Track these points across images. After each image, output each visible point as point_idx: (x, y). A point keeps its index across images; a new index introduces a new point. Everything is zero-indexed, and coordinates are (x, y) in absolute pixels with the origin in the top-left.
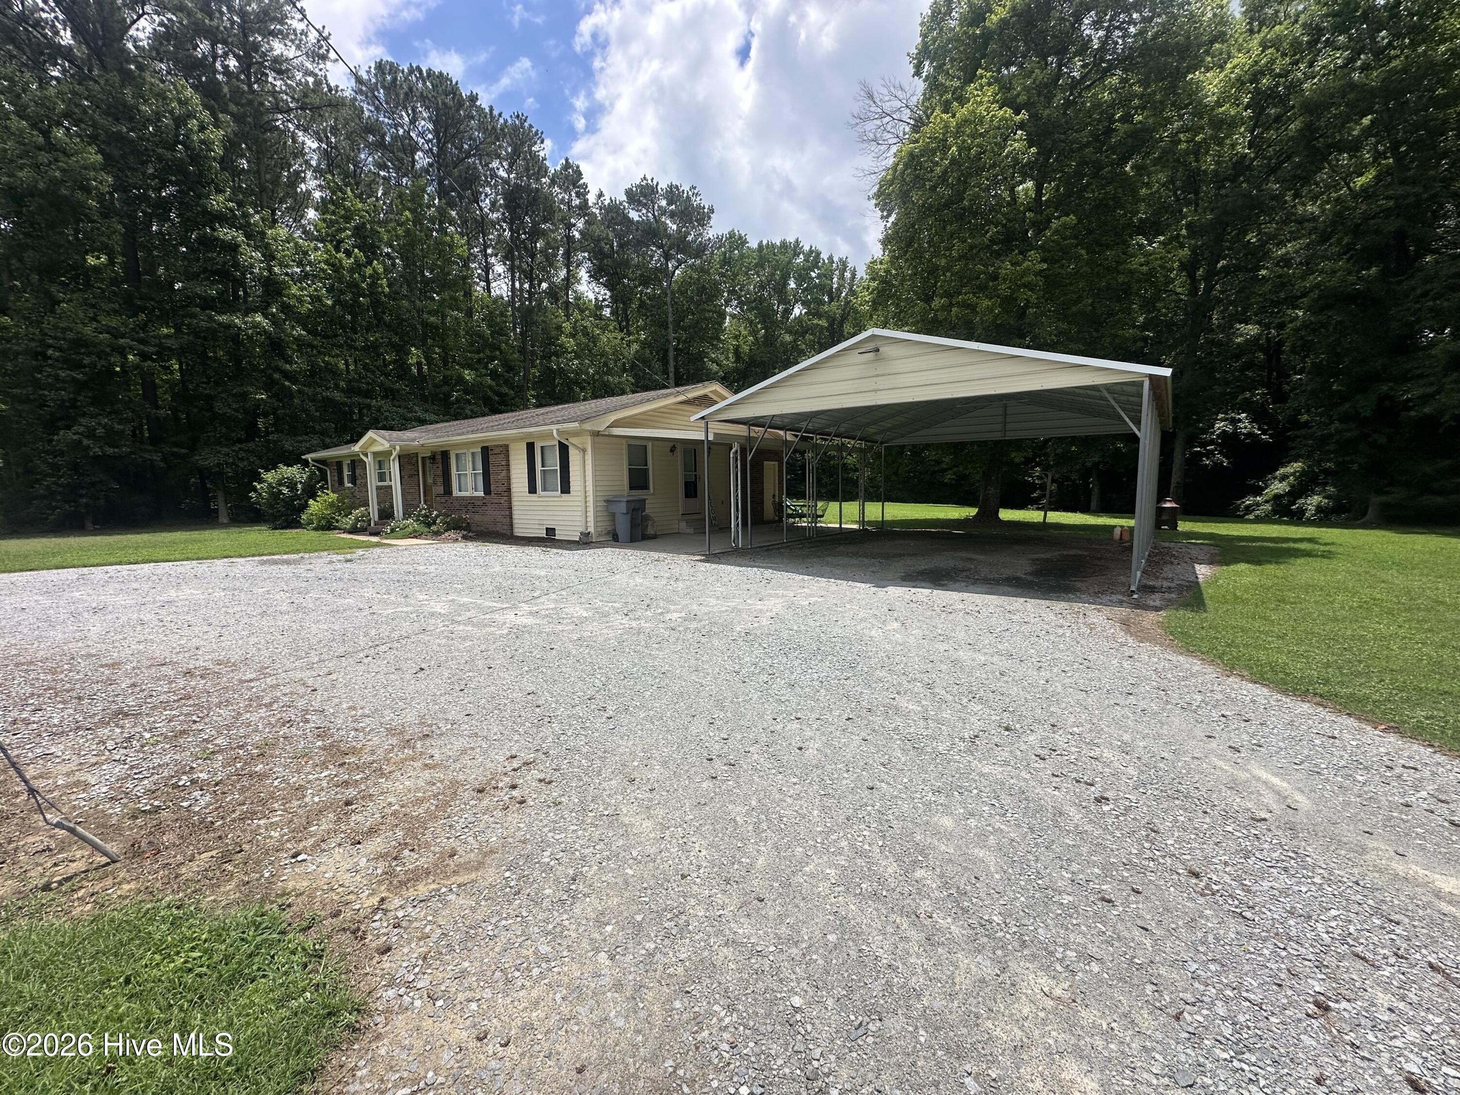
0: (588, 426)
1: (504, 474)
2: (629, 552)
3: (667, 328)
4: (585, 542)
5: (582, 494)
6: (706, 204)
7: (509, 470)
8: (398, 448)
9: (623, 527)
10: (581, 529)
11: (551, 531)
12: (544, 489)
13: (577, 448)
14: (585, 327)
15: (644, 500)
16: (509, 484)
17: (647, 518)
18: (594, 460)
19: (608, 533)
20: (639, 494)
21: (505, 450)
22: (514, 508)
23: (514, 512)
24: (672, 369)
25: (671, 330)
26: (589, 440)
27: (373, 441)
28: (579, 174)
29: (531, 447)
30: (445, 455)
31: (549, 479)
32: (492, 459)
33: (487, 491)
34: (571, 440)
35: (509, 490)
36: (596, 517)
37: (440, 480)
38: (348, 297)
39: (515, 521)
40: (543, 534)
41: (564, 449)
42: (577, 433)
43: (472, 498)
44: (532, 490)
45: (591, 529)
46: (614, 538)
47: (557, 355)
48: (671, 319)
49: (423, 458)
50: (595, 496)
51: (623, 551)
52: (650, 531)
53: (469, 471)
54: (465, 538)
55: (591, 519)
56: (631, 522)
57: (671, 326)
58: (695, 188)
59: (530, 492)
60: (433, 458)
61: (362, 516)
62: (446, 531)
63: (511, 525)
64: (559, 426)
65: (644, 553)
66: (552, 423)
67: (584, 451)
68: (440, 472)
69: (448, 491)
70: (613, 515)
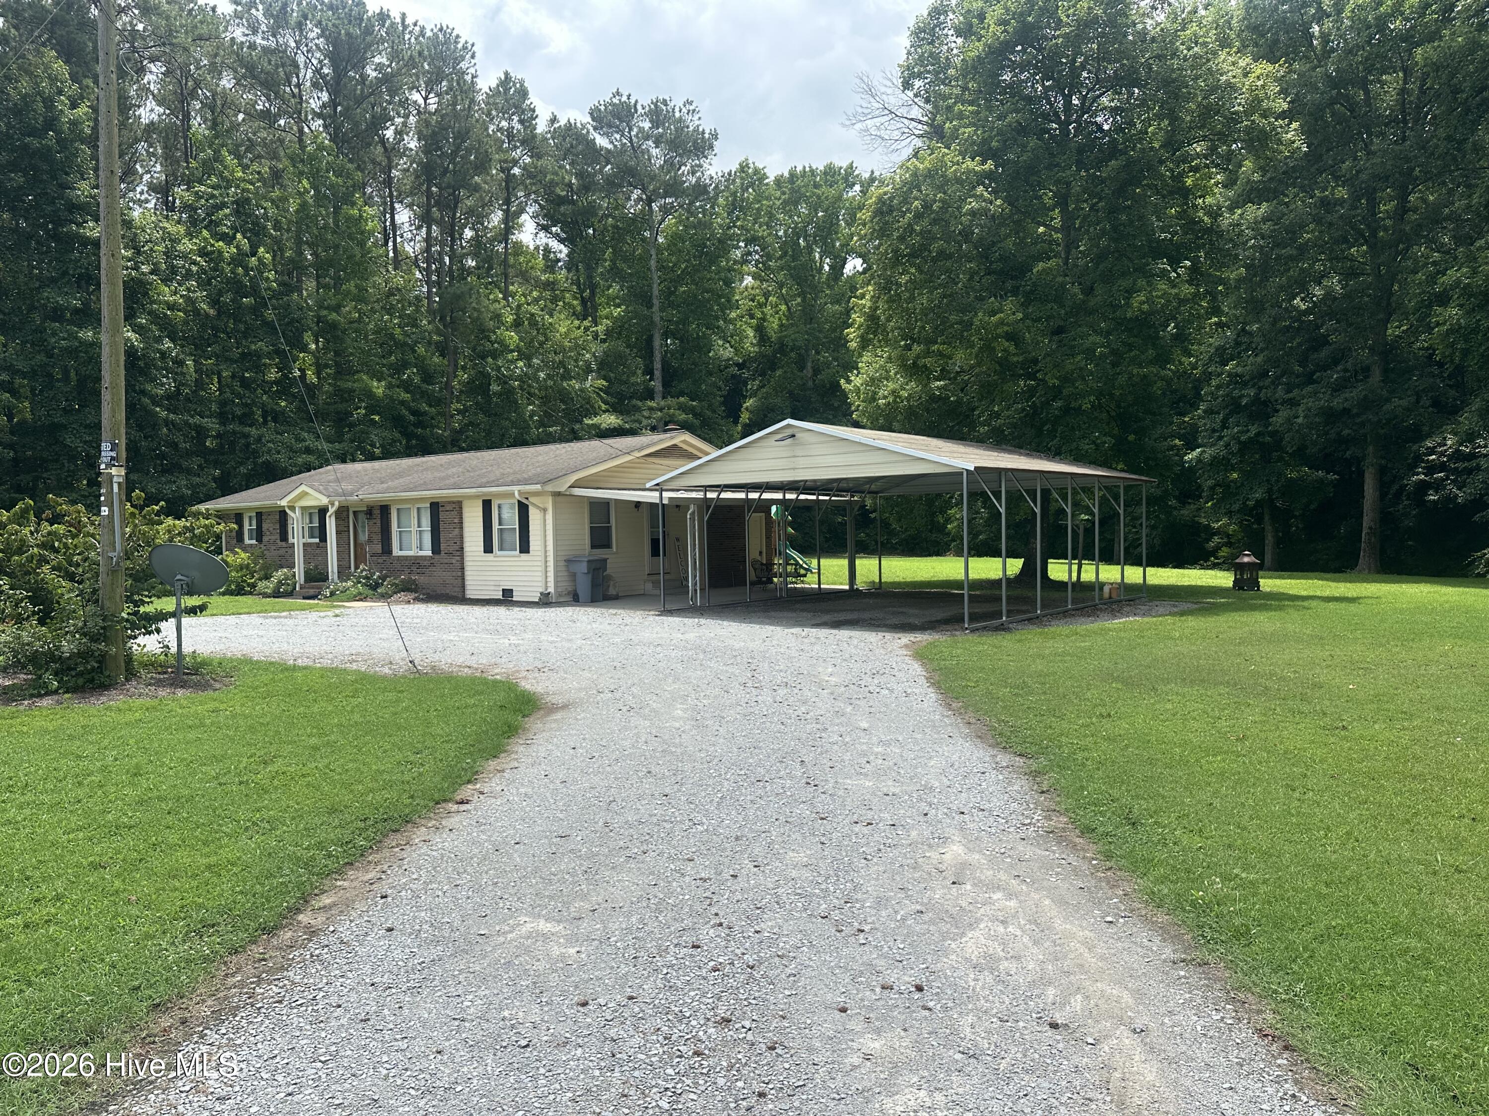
0: (550, 488)
1: (457, 531)
2: (589, 609)
3: (650, 305)
4: (545, 601)
5: (542, 553)
6: (707, 127)
7: (461, 528)
8: (337, 504)
9: (584, 587)
10: (541, 590)
11: (508, 593)
12: (501, 549)
13: (538, 507)
14: (533, 315)
15: (605, 560)
16: (462, 542)
17: (609, 578)
18: (555, 519)
19: (569, 593)
20: (600, 553)
21: (457, 506)
22: (466, 568)
23: (466, 573)
24: (658, 365)
25: (655, 308)
26: (550, 499)
27: (304, 494)
28: (523, 93)
29: (487, 505)
30: (385, 510)
31: (507, 537)
32: (442, 516)
33: (436, 548)
34: (531, 499)
35: (462, 549)
36: (556, 576)
37: (377, 538)
38: (227, 298)
39: (467, 583)
40: (499, 595)
41: (523, 510)
42: (536, 494)
43: (417, 558)
44: (488, 549)
45: (551, 589)
46: (575, 599)
47: (495, 355)
48: (656, 292)
49: (355, 513)
50: (556, 556)
51: (583, 609)
52: (612, 591)
53: (414, 528)
54: (417, 600)
55: (551, 579)
56: (593, 582)
57: (656, 302)
58: (691, 103)
59: (485, 552)
60: (369, 512)
61: (286, 579)
62: (396, 593)
63: (463, 586)
64: (519, 488)
65: (604, 610)
66: (512, 483)
67: (545, 510)
68: (377, 528)
69: (387, 549)
70: (573, 576)
